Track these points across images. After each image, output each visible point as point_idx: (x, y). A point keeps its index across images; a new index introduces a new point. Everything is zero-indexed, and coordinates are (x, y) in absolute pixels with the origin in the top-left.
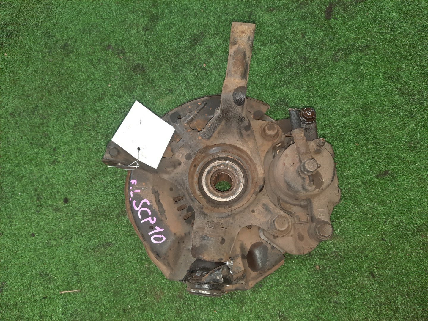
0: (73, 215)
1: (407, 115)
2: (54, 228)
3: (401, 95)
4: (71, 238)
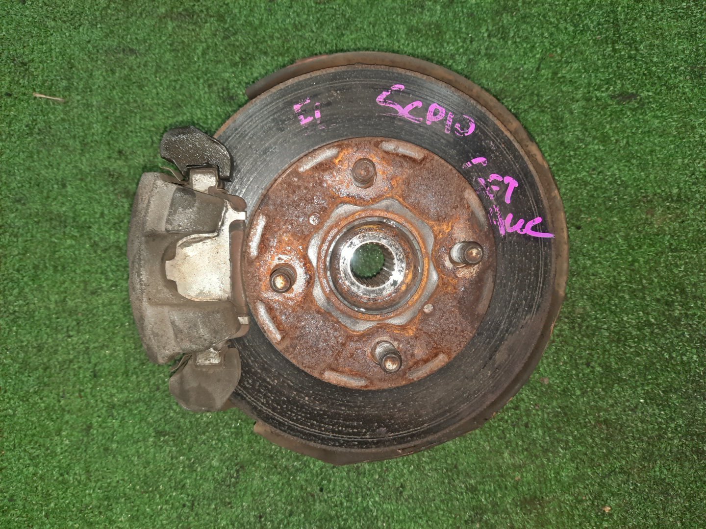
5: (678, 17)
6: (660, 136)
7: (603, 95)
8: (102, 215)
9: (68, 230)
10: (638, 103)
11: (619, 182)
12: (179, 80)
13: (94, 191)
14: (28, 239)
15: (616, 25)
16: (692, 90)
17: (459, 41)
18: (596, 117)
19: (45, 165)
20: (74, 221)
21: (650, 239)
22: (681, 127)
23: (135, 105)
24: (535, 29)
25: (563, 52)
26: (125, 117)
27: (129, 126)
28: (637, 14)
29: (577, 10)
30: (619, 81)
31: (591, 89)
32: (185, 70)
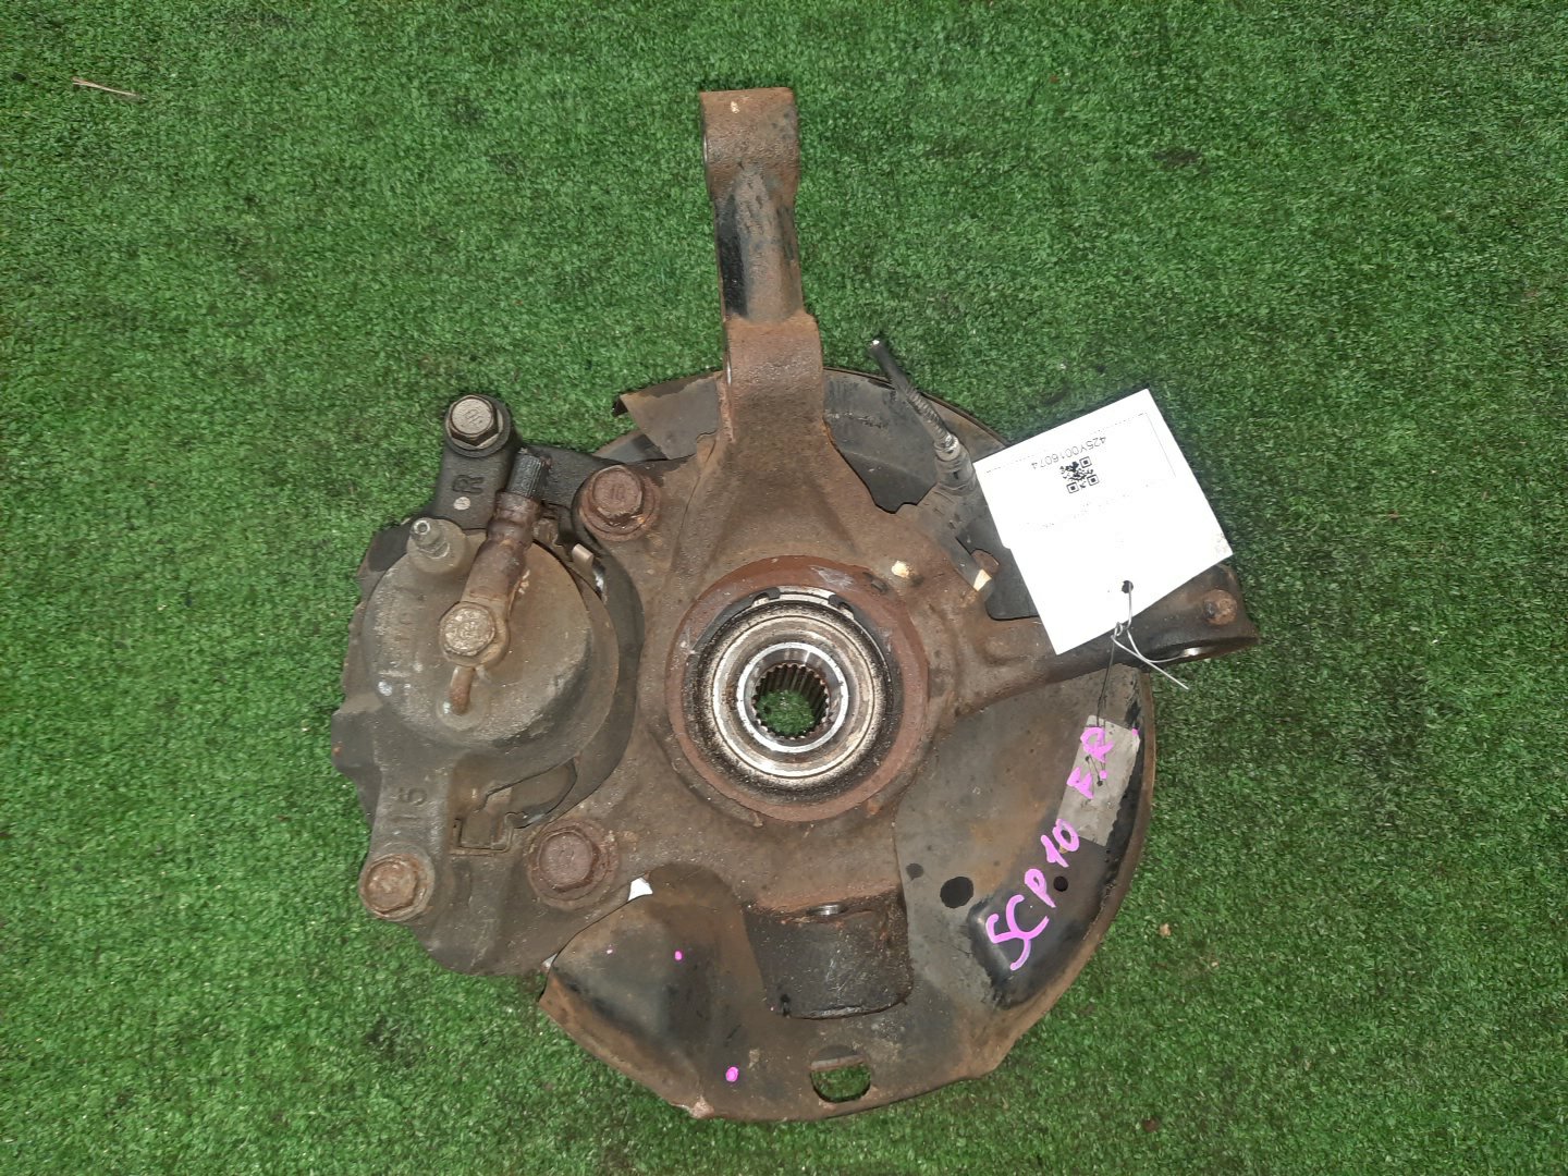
5: (1266, 33)
6: (1234, 225)
7: (1141, 152)
8: (212, 309)
9: (139, 334)
10: (1199, 168)
11: (1169, 295)
12: (372, 78)
13: (196, 269)
14: (56, 347)
15: (1164, 36)
16: (1290, 152)
17: (893, 45)
18: (1126, 192)
19: (94, 215)
20: (153, 318)
21: (1221, 393)
22: (1268, 212)
23: (284, 116)
24: (1026, 32)
25: (1074, 75)
26: (262, 136)
27: (270, 153)
28: (1198, 22)
29: (1098, 8)
30: (1169, 129)
31: (1121, 140)
32: (383, 61)
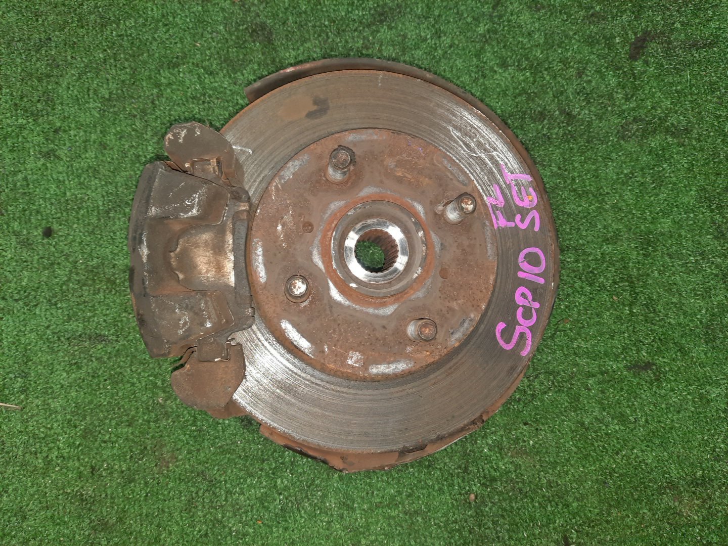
0: (52, 264)
1: (717, 275)
2: (10, 277)
3: (716, 238)
4: (36, 306)
